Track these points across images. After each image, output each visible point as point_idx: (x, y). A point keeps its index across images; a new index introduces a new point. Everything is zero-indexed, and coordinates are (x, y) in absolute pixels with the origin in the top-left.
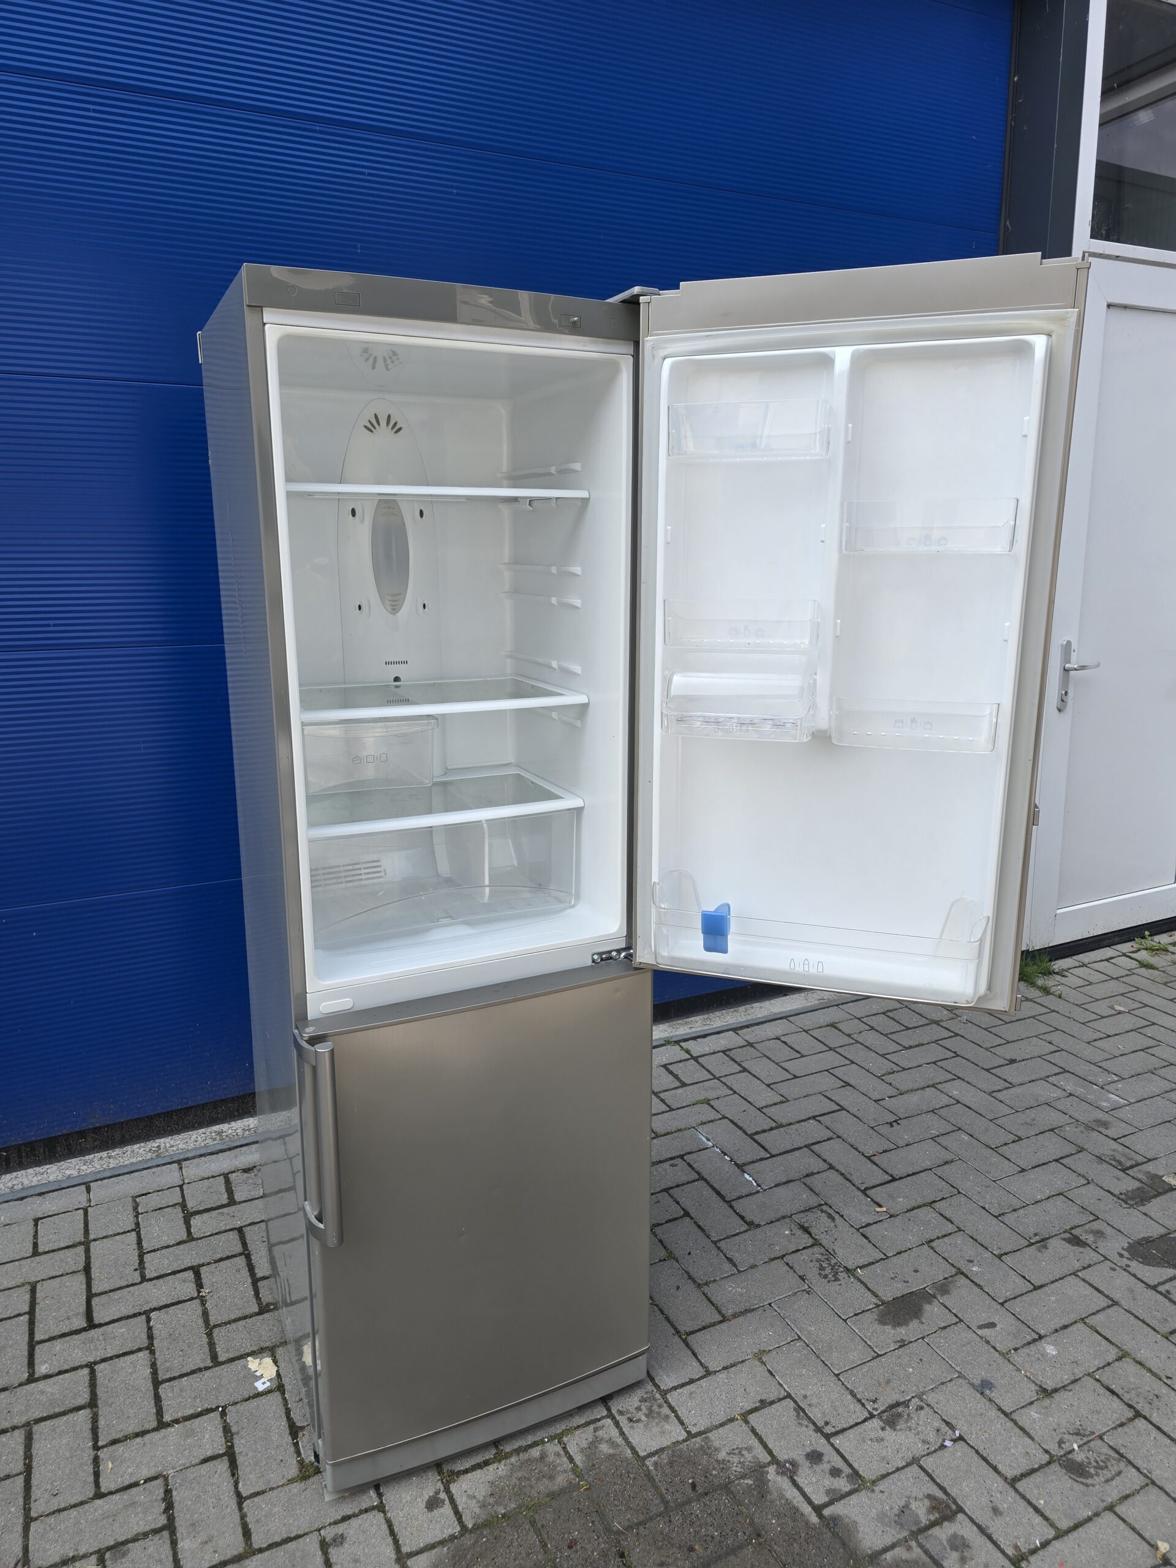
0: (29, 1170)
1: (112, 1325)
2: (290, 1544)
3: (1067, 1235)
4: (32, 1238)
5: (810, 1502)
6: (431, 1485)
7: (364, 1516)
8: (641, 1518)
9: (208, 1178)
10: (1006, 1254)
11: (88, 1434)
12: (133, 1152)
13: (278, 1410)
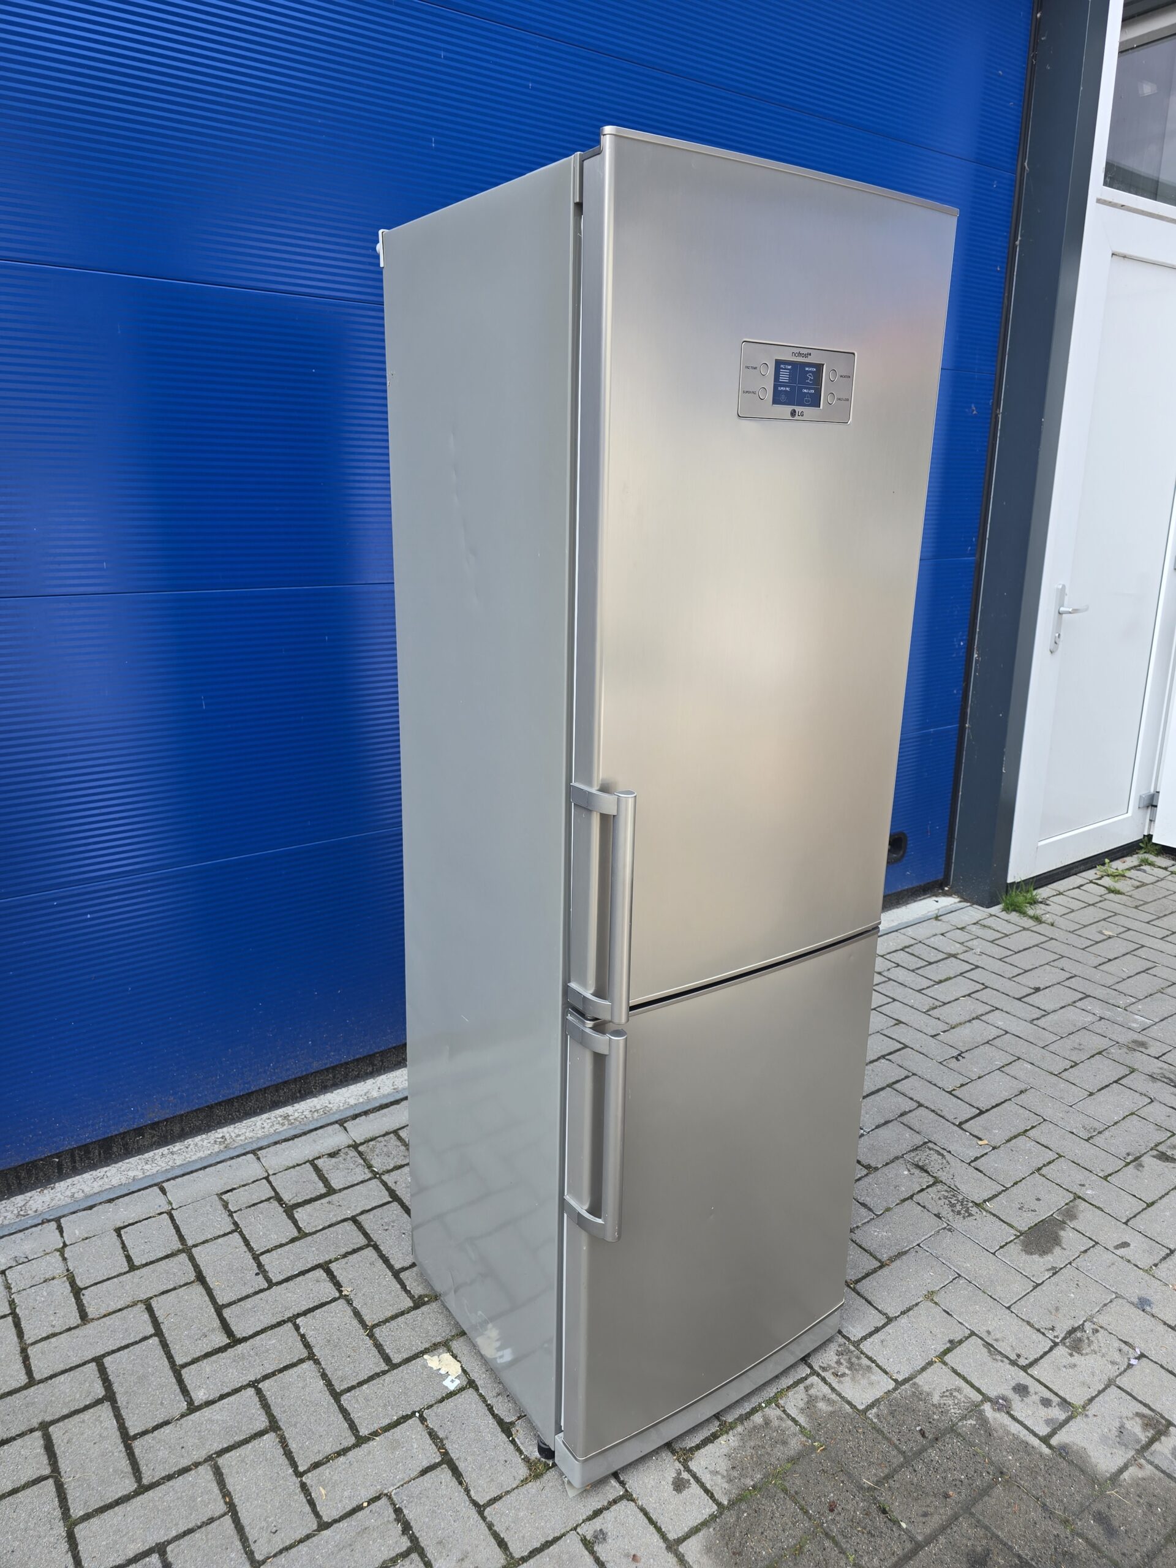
0: (84, 1175)
1: (258, 1338)
2: (551, 1547)
3: (1155, 1153)
4: (121, 1251)
5: (1035, 1435)
6: (669, 1467)
7: (614, 1507)
8: (886, 1471)
9: (294, 1167)
10: (1110, 1175)
11: (283, 1460)
12: (196, 1145)
13: (480, 1408)
